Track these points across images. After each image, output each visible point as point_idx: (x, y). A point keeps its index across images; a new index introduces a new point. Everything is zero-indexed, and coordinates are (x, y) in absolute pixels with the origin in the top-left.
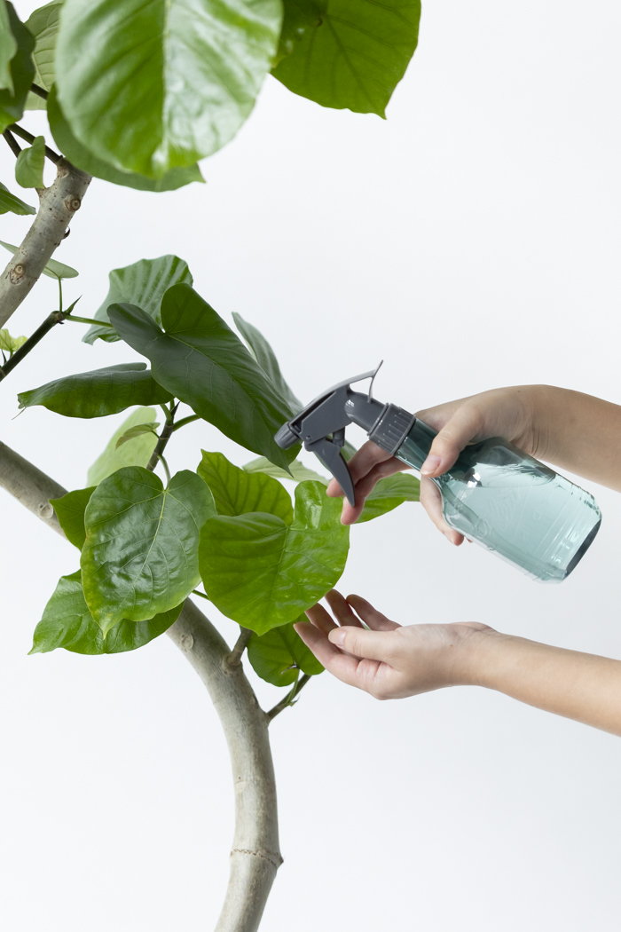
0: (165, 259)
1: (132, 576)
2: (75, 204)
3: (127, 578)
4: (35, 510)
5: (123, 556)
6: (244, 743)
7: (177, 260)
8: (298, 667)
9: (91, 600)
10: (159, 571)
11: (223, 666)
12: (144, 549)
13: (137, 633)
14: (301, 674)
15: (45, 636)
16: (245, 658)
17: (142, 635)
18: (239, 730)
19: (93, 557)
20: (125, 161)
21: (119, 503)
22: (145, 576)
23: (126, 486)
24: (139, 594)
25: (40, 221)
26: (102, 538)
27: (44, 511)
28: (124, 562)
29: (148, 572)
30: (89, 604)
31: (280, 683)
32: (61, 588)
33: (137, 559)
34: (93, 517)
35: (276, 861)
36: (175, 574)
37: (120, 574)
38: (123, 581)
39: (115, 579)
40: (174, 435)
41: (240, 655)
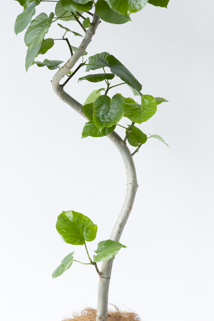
0: (103, 53)
1: (105, 119)
2: (94, 33)
3: (104, 119)
4: (76, 110)
5: (102, 115)
6: (127, 161)
7: (106, 53)
8: (139, 142)
9: (96, 124)
10: (111, 117)
11: (122, 143)
12: (107, 113)
13: (106, 132)
14: (140, 144)
15: (85, 134)
16: (127, 141)
17: (107, 133)
18: (127, 157)
19: (95, 115)
20: (121, 12)
21: (101, 103)
22: (108, 119)
23: (102, 99)
24: (107, 122)
25: (86, 37)
26: (97, 111)
27: (79, 110)
28: (103, 116)
29: (109, 118)
30: (96, 125)
31: (135, 146)
32: (86, 125)
33: (106, 115)
34: (95, 107)
35: (137, 186)
36: (115, 118)
37: (102, 119)
38: (103, 120)
39: (101, 120)
40: (109, 90)
41: (126, 140)
